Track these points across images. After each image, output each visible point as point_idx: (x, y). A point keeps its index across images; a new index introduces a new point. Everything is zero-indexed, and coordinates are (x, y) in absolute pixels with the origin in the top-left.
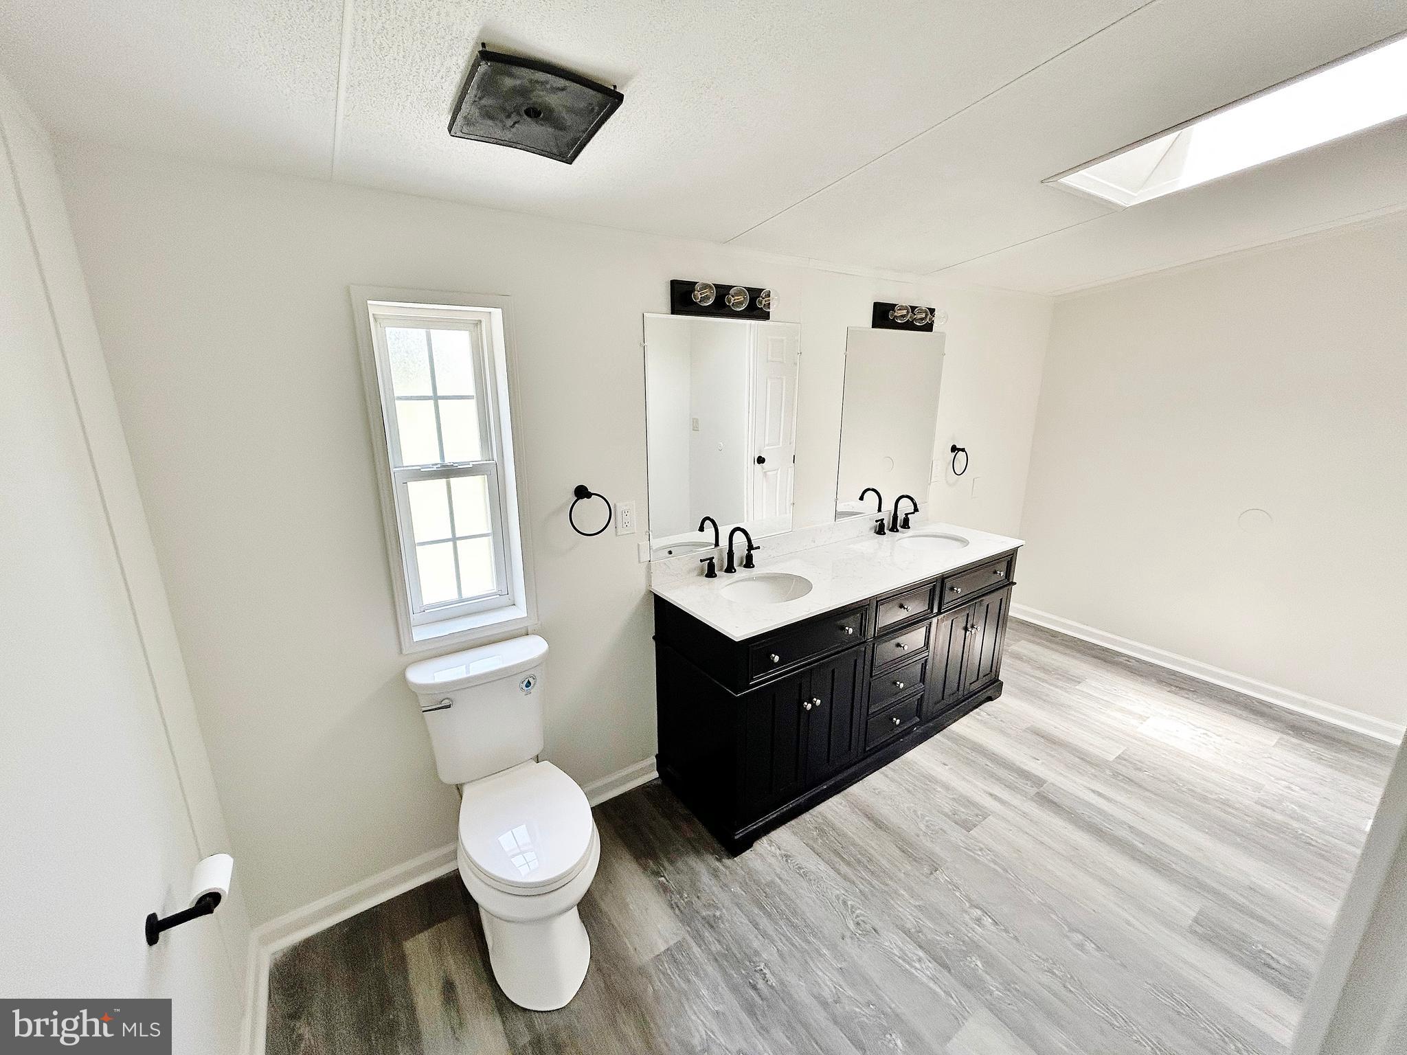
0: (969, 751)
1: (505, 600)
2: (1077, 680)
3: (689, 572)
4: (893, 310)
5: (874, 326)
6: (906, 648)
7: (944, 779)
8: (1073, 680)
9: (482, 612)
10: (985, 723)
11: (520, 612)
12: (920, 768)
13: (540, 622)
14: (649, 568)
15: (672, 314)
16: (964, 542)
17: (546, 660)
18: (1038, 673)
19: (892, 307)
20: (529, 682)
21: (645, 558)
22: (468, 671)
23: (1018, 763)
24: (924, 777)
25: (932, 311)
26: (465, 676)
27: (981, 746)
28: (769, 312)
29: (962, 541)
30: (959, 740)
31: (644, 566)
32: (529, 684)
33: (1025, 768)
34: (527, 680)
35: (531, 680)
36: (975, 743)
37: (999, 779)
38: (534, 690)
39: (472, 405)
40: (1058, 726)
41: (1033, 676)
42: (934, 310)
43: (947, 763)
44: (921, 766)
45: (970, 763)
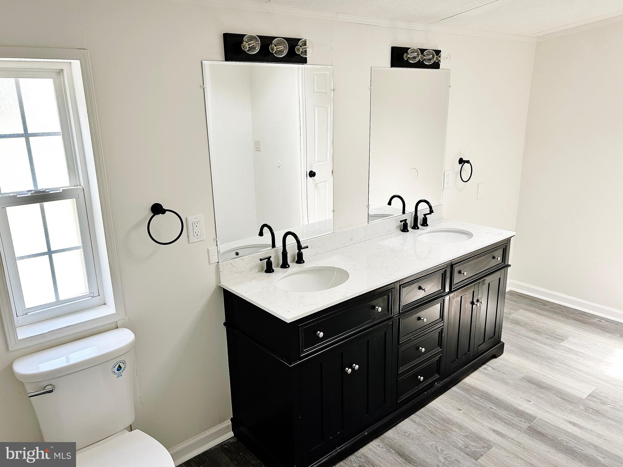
0: (478, 398)
1: (97, 300)
2: (561, 338)
3: (251, 269)
4: (407, 53)
5: (392, 66)
6: (425, 320)
7: (459, 421)
8: (558, 338)
9: (78, 311)
10: (490, 376)
11: (110, 309)
12: (441, 414)
13: (127, 318)
14: (218, 268)
15: (226, 60)
16: (469, 235)
17: (134, 347)
18: (532, 335)
19: (406, 50)
20: (120, 367)
21: (214, 259)
22: (68, 360)
23: (515, 405)
24: (443, 420)
25: (438, 52)
26: (65, 364)
27: (487, 393)
28: (307, 57)
29: (469, 234)
30: (470, 390)
31: (213, 267)
32: (120, 368)
33: (521, 408)
34: (118, 365)
35: (121, 365)
36: (482, 392)
37: (501, 419)
38: (125, 373)
39: (59, 140)
40: (546, 375)
41: (527, 337)
42: (440, 51)
43: (461, 409)
44: (441, 412)
45: (478, 407)
